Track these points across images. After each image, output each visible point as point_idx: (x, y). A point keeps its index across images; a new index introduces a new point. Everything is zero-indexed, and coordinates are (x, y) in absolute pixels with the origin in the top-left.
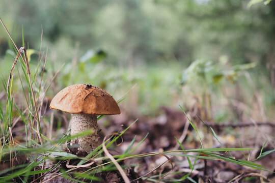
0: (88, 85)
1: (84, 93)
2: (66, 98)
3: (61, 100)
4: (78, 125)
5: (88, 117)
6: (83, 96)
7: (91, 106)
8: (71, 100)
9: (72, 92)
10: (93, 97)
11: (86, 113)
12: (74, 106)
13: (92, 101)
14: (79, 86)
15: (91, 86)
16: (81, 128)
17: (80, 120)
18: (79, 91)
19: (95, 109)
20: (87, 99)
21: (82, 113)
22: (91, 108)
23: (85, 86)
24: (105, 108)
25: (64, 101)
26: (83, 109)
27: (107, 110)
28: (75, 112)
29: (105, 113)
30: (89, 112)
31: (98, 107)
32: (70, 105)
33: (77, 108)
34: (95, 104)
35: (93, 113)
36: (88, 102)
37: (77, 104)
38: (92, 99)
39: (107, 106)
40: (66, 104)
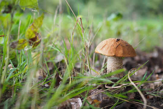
0: (118, 39)
1: (116, 44)
2: (105, 47)
3: (102, 48)
4: (111, 63)
5: (117, 58)
6: (115, 46)
7: (120, 52)
8: (108, 48)
9: (108, 43)
10: (121, 47)
11: (117, 56)
12: (110, 52)
13: (120, 49)
14: (112, 40)
15: (119, 40)
16: (113, 64)
17: (113, 60)
18: (113, 43)
19: (122, 54)
20: (118, 48)
21: (115, 56)
22: (120, 53)
23: (116, 40)
24: (128, 53)
25: (104, 49)
26: (115, 54)
27: (129, 54)
28: (110, 55)
29: (128, 56)
30: (119, 55)
31: (124, 53)
32: (108, 51)
33: (112, 53)
34: (122, 51)
35: (121, 56)
36: (118, 49)
37: (112, 51)
38: (120, 48)
39: (129, 52)
40: (105, 50)
